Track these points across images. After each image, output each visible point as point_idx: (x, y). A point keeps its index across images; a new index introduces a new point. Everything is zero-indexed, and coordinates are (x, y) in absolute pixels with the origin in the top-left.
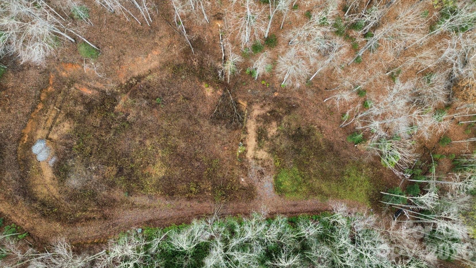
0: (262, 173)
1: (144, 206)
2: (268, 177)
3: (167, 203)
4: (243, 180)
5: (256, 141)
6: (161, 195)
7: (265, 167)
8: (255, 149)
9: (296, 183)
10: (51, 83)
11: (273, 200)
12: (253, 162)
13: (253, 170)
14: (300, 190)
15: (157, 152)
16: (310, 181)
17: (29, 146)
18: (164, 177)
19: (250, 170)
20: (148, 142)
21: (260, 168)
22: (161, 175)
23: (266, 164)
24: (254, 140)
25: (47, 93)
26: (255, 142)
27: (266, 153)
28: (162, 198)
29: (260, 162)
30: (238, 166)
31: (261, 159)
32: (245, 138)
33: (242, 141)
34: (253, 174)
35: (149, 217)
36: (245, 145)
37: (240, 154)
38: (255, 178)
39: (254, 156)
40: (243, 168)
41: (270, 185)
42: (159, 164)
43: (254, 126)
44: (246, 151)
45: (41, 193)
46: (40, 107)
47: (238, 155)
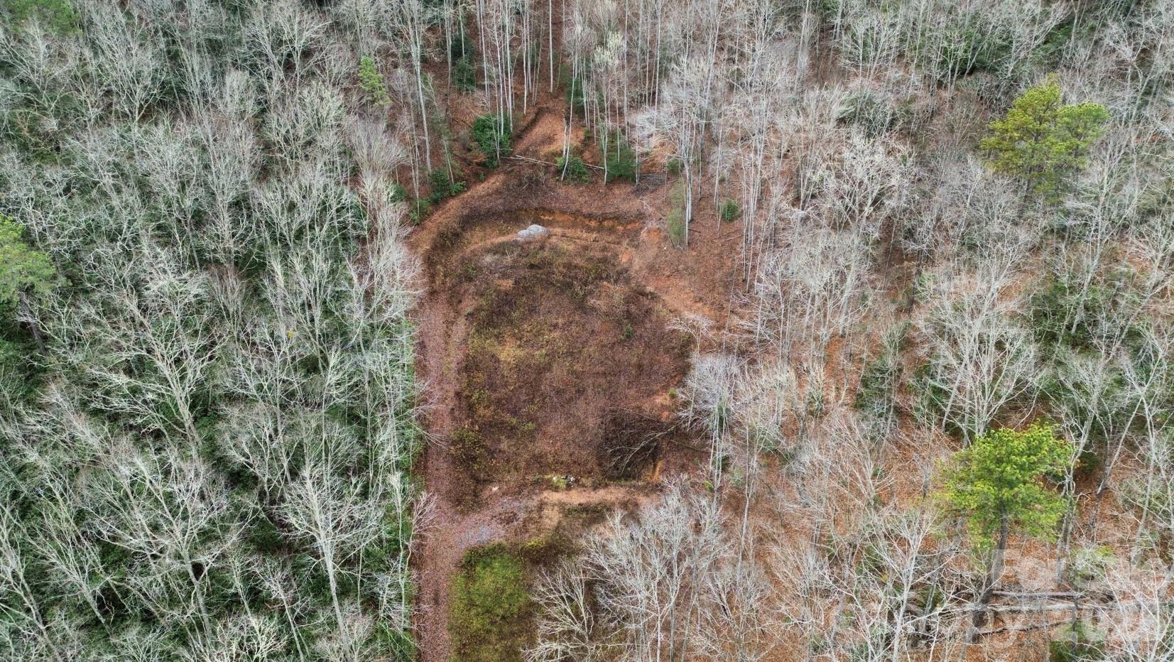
0: (509, 521)
1: (449, 336)
2: (503, 533)
3: (453, 365)
4: (495, 489)
5: (580, 504)
6: (467, 356)
7: (524, 526)
8: (561, 505)
9: (489, 602)
10: (629, 227)
11: (451, 547)
12: (534, 503)
13: (516, 504)
14: (473, 612)
15: (542, 347)
16: (493, 638)
17: (537, 221)
18: (498, 361)
19: (517, 499)
20: (556, 334)
21: (522, 515)
22: (502, 357)
23: (532, 527)
24: (583, 501)
25: (613, 226)
26: (577, 503)
27: (555, 523)
28: (461, 356)
29: (535, 515)
30: (524, 479)
31: (541, 517)
32: (583, 486)
33: (577, 481)
34: (508, 504)
35: (431, 345)
36: (569, 487)
37: (549, 480)
38: (498, 510)
39: (546, 504)
40: (519, 487)
41: (485, 537)
42: (520, 353)
43: (614, 499)
44: (556, 489)
45: (472, 236)
46: (593, 224)
47: (546, 477)
